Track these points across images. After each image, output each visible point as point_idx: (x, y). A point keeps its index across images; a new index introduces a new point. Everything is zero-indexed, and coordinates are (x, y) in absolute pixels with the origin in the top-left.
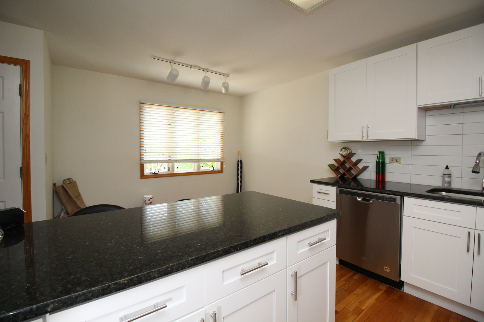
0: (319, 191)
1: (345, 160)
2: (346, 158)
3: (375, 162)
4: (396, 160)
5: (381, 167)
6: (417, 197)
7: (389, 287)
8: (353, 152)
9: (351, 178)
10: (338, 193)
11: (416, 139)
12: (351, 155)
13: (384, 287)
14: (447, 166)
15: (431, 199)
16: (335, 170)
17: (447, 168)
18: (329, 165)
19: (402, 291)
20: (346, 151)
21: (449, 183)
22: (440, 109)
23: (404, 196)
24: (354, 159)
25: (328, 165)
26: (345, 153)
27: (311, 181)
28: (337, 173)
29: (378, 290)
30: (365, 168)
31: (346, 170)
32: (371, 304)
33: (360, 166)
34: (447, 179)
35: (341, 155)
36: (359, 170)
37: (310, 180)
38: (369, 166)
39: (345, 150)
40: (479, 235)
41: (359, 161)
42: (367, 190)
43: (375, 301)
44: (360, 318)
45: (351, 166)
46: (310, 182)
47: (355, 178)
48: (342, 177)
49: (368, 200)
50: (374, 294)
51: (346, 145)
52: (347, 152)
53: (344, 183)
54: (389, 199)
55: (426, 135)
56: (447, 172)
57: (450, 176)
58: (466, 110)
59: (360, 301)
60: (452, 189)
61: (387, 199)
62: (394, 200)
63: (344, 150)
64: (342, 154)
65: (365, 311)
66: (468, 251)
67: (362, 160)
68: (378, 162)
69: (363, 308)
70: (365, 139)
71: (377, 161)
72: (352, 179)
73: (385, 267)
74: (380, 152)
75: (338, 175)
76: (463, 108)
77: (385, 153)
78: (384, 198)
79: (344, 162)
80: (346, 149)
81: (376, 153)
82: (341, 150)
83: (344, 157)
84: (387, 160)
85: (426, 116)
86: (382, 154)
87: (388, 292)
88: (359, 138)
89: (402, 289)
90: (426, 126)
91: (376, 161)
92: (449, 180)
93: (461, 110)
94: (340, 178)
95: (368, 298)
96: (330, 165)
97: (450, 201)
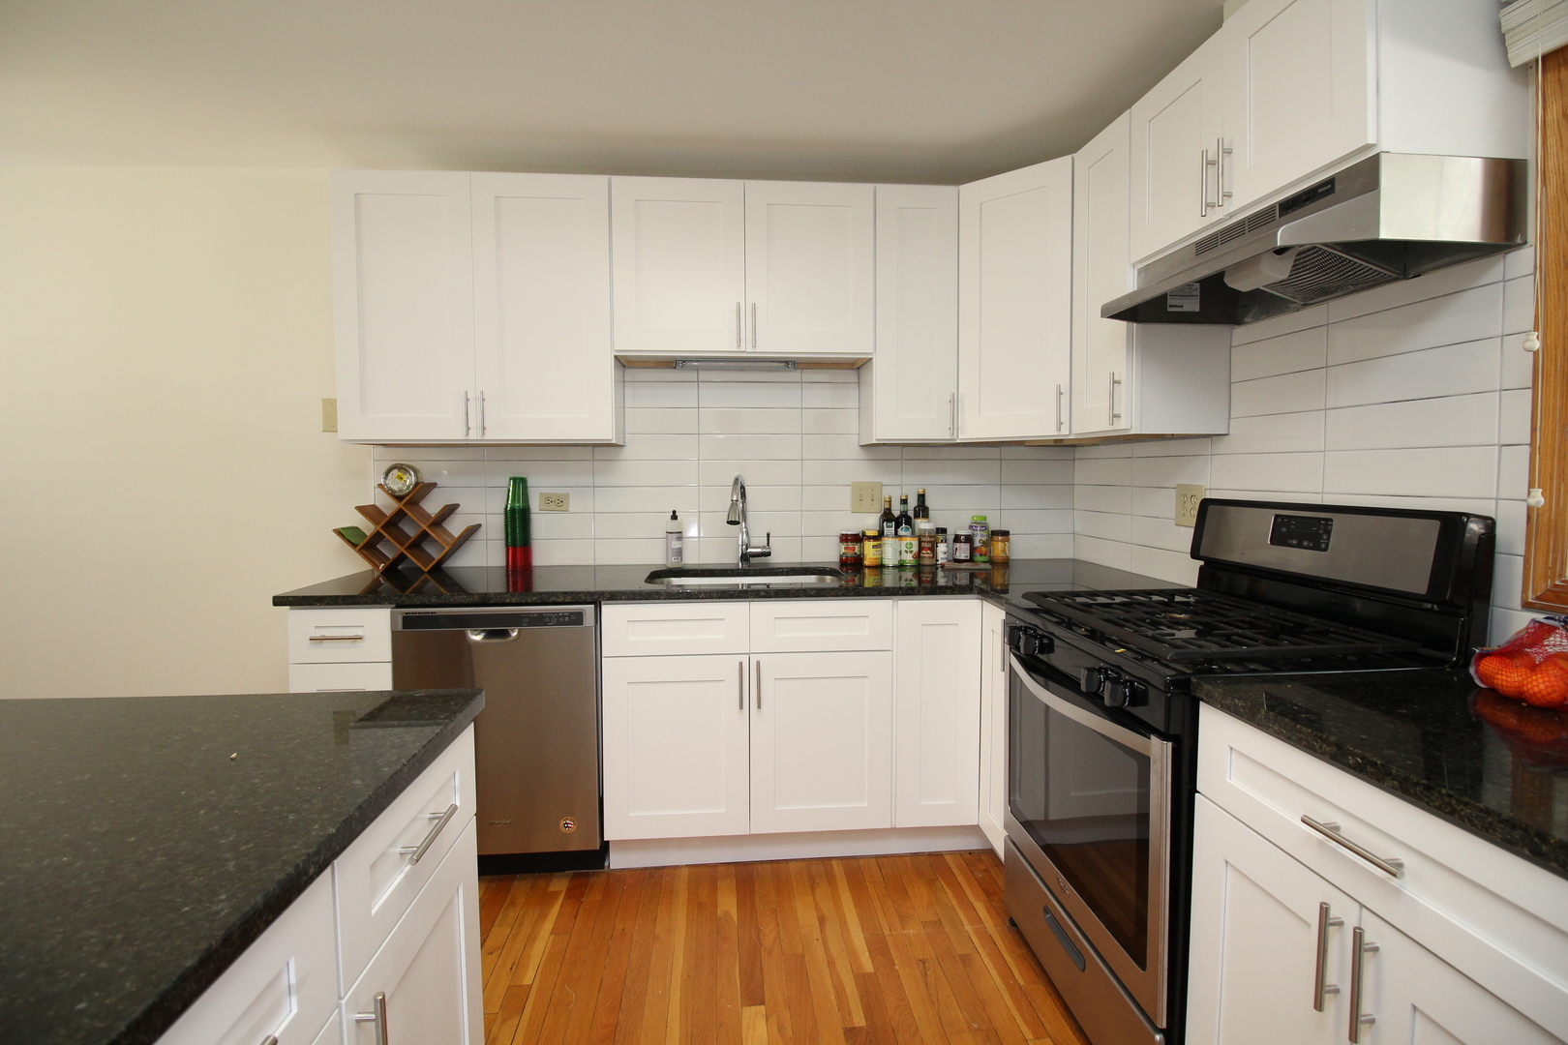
0: (318, 634)
1: (401, 509)
2: (405, 501)
3: (503, 511)
4: (557, 503)
5: (518, 524)
6: (634, 599)
7: (575, 876)
8: (427, 479)
9: (426, 570)
10: (400, 627)
11: (614, 442)
12: (423, 489)
13: (559, 884)
14: (674, 512)
15: (665, 599)
16: (363, 548)
17: (674, 517)
18: (339, 532)
19: (606, 869)
20: (405, 477)
21: (679, 552)
22: (655, 368)
23: (603, 602)
24: (432, 506)
25: (334, 531)
26: (401, 485)
27: (279, 601)
28: (372, 559)
29: (548, 899)
30: (471, 532)
31: (407, 545)
32: (546, 954)
33: (455, 527)
34: (676, 544)
35: (387, 492)
36: (451, 541)
37: (274, 598)
38: (480, 526)
39: (400, 474)
40: (758, 663)
41: (450, 510)
42: (485, 600)
43: (552, 936)
44: (531, 1017)
45: (425, 527)
46: (275, 604)
47: (438, 570)
48: (392, 571)
49: (505, 634)
50: (543, 917)
51: (400, 455)
52: (410, 480)
53: (403, 589)
54: (564, 617)
55: (627, 431)
56: (673, 526)
57: (680, 536)
58: (704, 375)
59: (513, 964)
60: (687, 568)
61: (561, 620)
62: (577, 619)
63: (395, 472)
64: (390, 489)
65: (535, 987)
66: (741, 707)
67: (457, 506)
68: (511, 509)
69: (527, 981)
70: (475, 436)
71: (507, 507)
72: (429, 572)
73: (562, 822)
74: (515, 480)
75: (378, 563)
76: (698, 370)
77: (530, 483)
78: (550, 618)
79: (399, 515)
80: (402, 468)
81: (505, 481)
82: (387, 474)
83: (399, 498)
84: (535, 505)
85: (624, 382)
86: (520, 484)
87: (575, 894)
88: (456, 434)
89: (606, 864)
90: (624, 407)
91: (504, 507)
92: (678, 546)
93: (692, 376)
94: (385, 573)
95: (531, 938)
96: (343, 529)
97: (702, 598)
